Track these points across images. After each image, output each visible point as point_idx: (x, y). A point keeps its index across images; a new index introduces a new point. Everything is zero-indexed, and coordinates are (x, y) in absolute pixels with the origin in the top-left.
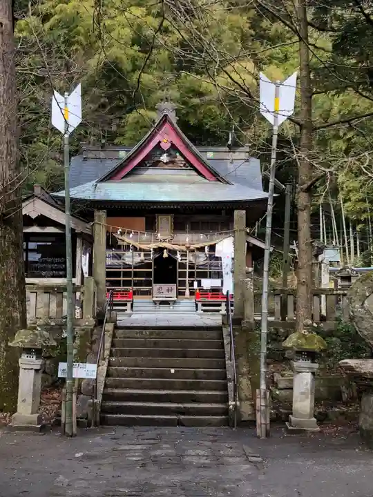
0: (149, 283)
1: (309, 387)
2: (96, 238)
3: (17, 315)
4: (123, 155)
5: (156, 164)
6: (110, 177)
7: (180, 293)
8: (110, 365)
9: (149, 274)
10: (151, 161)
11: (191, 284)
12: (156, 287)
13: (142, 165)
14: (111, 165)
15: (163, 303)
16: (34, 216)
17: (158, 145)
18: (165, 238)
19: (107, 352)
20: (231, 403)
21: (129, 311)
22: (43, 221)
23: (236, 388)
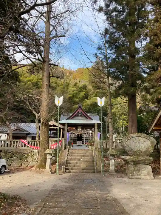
0: (76, 141)
1: (113, 163)
2: (65, 129)
3: (47, 146)
4: (71, 115)
5: (78, 116)
6: (68, 119)
7: (83, 143)
8: (67, 158)
9: (76, 139)
10: (77, 116)
11: (85, 141)
12: (78, 142)
13: (75, 116)
14: (69, 117)
15: (79, 146)
16: (52, 125)
17: (78, 112)
18: (80, 131)
19: (67, 155)
20: (95, 167)
21: (72, 147)
22: (54, 126)
23: (96, 164)
